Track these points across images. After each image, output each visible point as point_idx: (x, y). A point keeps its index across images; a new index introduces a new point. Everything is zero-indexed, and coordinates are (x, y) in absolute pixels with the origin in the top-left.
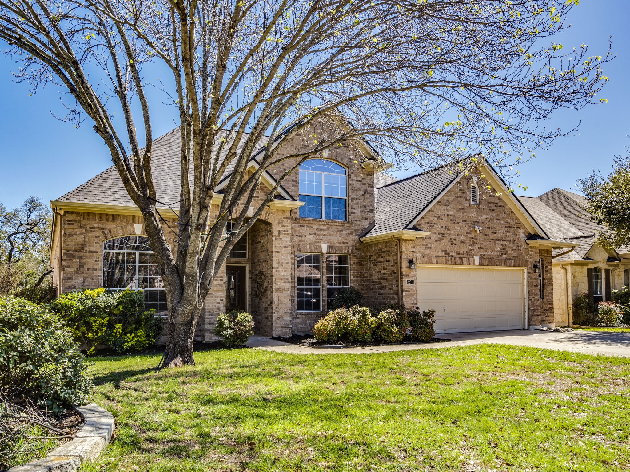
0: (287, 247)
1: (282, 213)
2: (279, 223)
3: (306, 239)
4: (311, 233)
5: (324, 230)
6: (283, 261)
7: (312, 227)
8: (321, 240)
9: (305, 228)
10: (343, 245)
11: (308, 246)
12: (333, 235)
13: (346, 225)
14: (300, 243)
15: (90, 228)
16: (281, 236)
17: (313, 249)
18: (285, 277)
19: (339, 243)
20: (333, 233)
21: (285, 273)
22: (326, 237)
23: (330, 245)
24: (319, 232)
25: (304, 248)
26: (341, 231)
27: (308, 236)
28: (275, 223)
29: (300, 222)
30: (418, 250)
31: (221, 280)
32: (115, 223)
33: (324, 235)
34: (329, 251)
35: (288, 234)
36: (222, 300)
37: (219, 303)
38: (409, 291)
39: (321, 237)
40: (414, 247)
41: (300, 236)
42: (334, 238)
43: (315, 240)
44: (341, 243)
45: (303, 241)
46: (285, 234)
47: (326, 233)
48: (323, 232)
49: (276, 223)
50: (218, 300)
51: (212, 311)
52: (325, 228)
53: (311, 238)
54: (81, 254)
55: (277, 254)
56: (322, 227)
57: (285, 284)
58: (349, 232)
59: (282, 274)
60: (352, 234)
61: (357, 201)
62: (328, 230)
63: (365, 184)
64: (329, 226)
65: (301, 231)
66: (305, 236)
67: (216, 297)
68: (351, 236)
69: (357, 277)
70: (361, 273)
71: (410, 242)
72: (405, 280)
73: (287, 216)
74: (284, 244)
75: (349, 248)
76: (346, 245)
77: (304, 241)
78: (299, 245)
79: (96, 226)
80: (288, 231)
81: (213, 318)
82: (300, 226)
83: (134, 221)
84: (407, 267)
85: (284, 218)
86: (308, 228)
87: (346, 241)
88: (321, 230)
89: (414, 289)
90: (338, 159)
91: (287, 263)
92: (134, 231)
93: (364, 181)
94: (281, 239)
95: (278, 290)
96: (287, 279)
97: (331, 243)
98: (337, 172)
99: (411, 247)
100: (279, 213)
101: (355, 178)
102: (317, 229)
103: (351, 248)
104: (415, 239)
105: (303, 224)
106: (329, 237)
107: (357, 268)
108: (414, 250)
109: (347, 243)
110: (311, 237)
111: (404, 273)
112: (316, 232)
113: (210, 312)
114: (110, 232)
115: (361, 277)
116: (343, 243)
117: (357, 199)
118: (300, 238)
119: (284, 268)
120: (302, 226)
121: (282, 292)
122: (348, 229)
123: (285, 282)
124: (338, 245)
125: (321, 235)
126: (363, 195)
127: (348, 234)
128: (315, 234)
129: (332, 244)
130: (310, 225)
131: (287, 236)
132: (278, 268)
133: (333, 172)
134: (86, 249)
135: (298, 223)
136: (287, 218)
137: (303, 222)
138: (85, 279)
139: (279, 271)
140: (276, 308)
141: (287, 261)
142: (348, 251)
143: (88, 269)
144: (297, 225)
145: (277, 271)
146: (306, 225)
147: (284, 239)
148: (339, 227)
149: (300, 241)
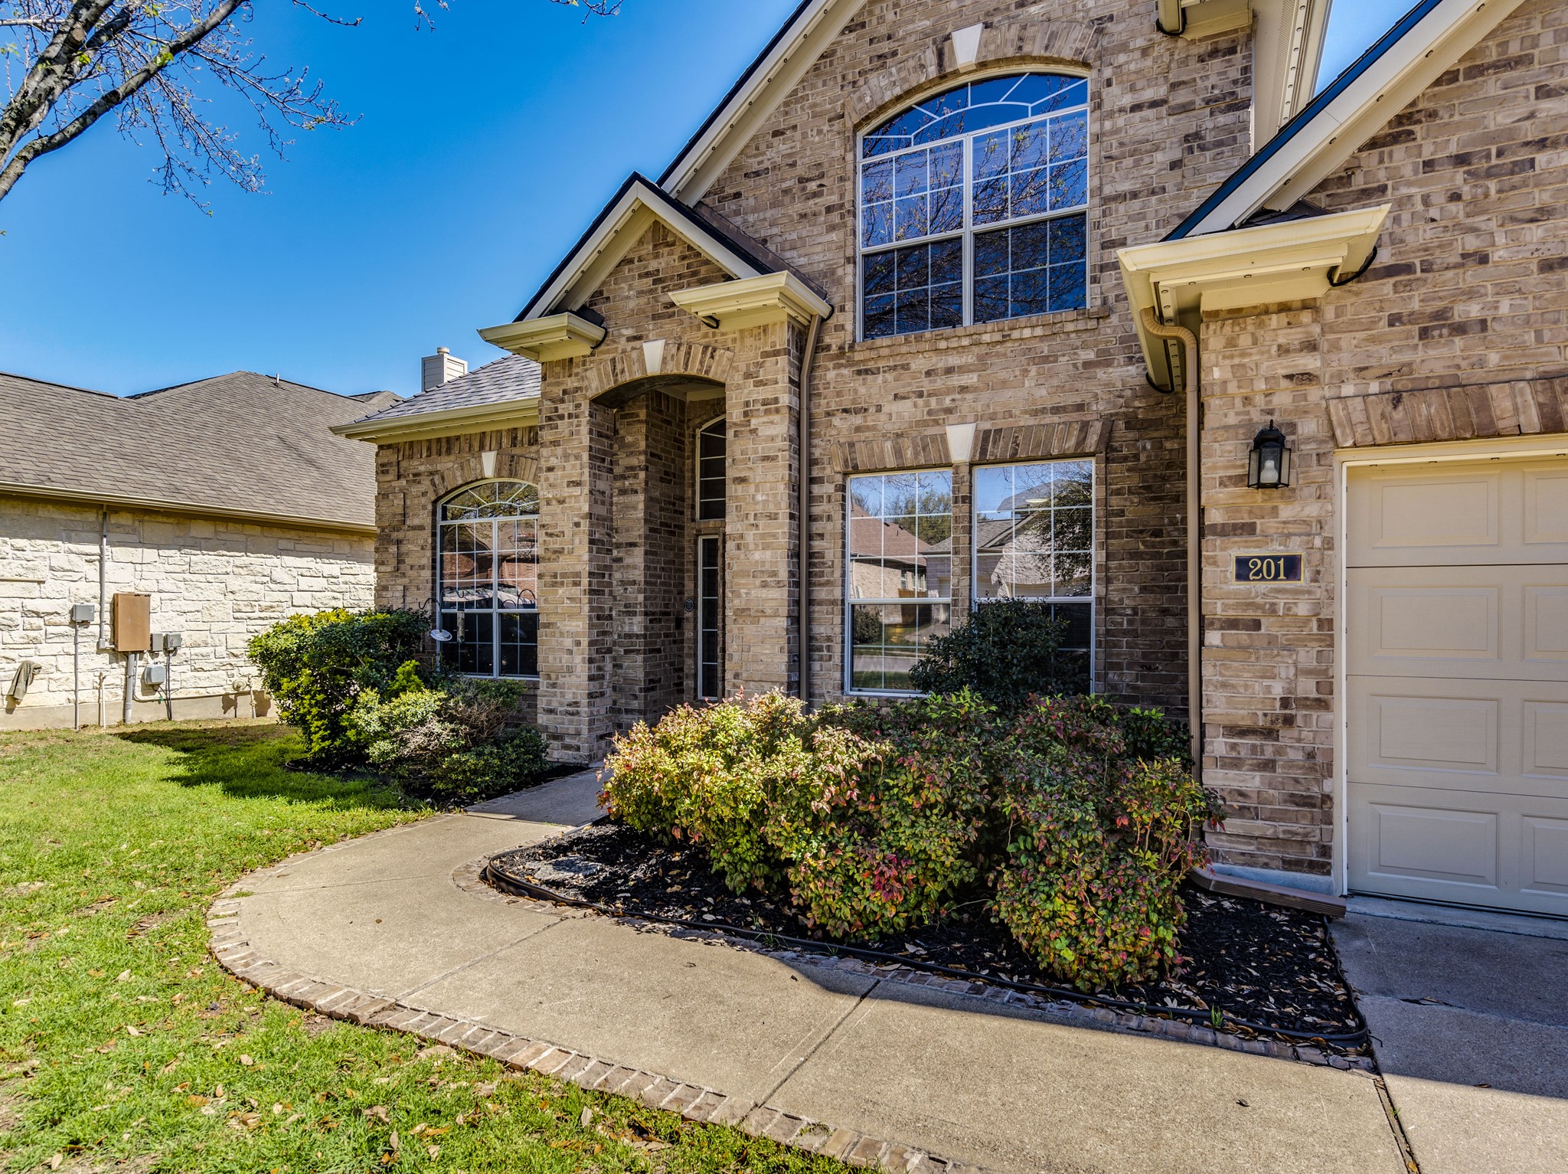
0: (774, 459)
1: (758, 338)
2: (748, 376)
3: (883, 417)
4: (901, 391)
5: (962, 369)
6: (759, 509)
7: (905, 367)
8: (949, 411)
9: (880, 378)
10: (1056, 419)
11: (888, 445)
12: (1004, 384)
13: (1070, 327)
14: (855, 437)
15: (415, 475)
16: (754, 422)
17: (909, 453)
18: (767, 567)
19: (1035, 413)
20: (1003, 375)
21: (768, 553)
22: (969, 396)
23: (987, 425)
24: (939, 383)
25: (871, 455)
26: (1045, 359)
27: (890, 406)
28: (734, 379)
29: (858, 356)
30: (1346, 360)
31: (576, 584)
32: (452, 457)
33: (963, 389)
34: (984, 451)
35: (777, 411)
36: (578, 643)
37: (570, 652)
38: (1256, 625)
39: (947, 402)
40: (1311, 346)
41: (857, 412)
42: (1009, 393)
43: (920, 414)
44: (1043, 411)
45: (868, 428)
46: (767, 412)
47: (971, 379)
48: (956, 380)
49: (738, 378)
50: (568, 643)
51: (553, 676)
52: (969, 359)
53: (906, 411)
54: (400, 535)
55: (740, 487)
56: (954, 360)
57: (764, 593)
58: (1090, 355)
59: (757, 556)
60: (1108, 363)
61: (1135, 205)
62: (982, 365)
63: (1186, 108)
64: (983, 349)
65: (862, 390)
66: (879, 409)
67: (562, 634)
68: (1101, 374)
69: (1135, 555)
70: (1157, 533)
71: (1274, 320)
72: (1223, 555)
73: (774, 344)
74: (762, 448)
75: (1085, 426)
76: (1075, 416)
77: (874, 428)
78: (852, 445)
79: (422, 468)
80: (776, 400)
81: (555, 694)
82: (859, 372)
83: (482, 448)
84: (1237, 480)
85: (766, 355)
86: (890, 376)
87: (1073, 399)
88: (949, 371)
89: (1303, 609)
90: (1027, 49)
91: (773, 517)
92: (482, 470)
93: (1181, 97)
94: (754, 431)
95: (740, 612)
96: (774, 574)
97: (993, 417)
98: (1036, 111)
99: (1284, 350)
100: (749, 341)
101: (1128, 100)
102: (928, 373)
103: (1097, 428)
104: (1317, 288)
105: (871, 365)
106: (985, 396)
107: (1134, 509)
108: (1310, 362)
109: (1080, 407)
110: (906, 406)
111: (1214, 517)
112: (926, 385)
113: (549, 677)
114: (443, 478)
115: (1157, 556)
116: (1056, 410)
117: (1135, 195)
118: (857, 420)
119: (763, 536)
120: (867, 372)
121: (755, 620)
122: (1085, 346)
123: (764, 585)
124: (1032, 421)
125: (949, 391)
126: (1175, 165)
127: (1087, 365)
128: (921, 395)
129: (1001, 423)
130: (899, 361)
131: (776, 418)
132: (742, 536)
133: (1022, 113)
134: (408, 522)
135: (851, 363)
136: (776, 353)
137: (867, 354)
138: (405, 588)
139: (746, 546)
140: (736, 676)
141: (772, 509)
142: (1081, 441)
143: (412, 567)
144: (845, 371)
145: (738, 547)
146: (881, 363)
147: (765, 431)
148: (1035, 344)
149: (858, 429)
